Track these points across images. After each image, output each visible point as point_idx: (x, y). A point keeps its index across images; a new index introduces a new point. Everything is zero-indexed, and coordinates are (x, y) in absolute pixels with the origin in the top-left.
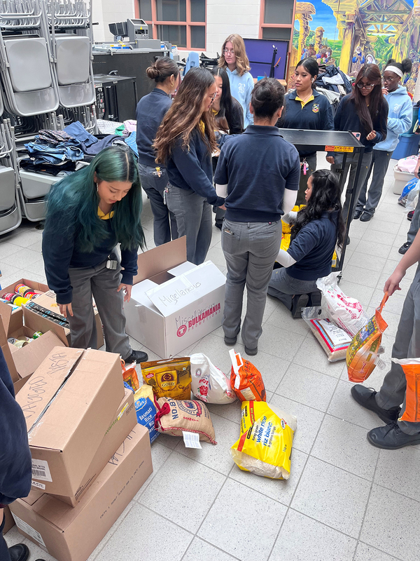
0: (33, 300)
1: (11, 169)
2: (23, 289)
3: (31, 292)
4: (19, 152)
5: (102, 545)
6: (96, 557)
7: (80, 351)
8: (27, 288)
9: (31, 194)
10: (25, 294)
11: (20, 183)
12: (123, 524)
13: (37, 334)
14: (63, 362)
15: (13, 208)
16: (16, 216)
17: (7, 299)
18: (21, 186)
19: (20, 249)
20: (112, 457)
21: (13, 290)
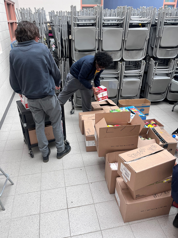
0: (154, 128)
1: (170, 78)
2: (153, 122)
3: (155, 124)
4: (176, 72)
5: (137, 222)
6: (133, 224)
7: (163, 149)
8: (155, 123)
9: (173, 89)
10: (152, 125)
11: (171, 84)
12: (147, 221)
13: (150, 138)
14: (154, 149)
15: (164, 93)
16: (163, 96)
17: (146, 123)
18: (171, 86)
19: (159, 109)
20: (155, 195)
21: (150, 121)
